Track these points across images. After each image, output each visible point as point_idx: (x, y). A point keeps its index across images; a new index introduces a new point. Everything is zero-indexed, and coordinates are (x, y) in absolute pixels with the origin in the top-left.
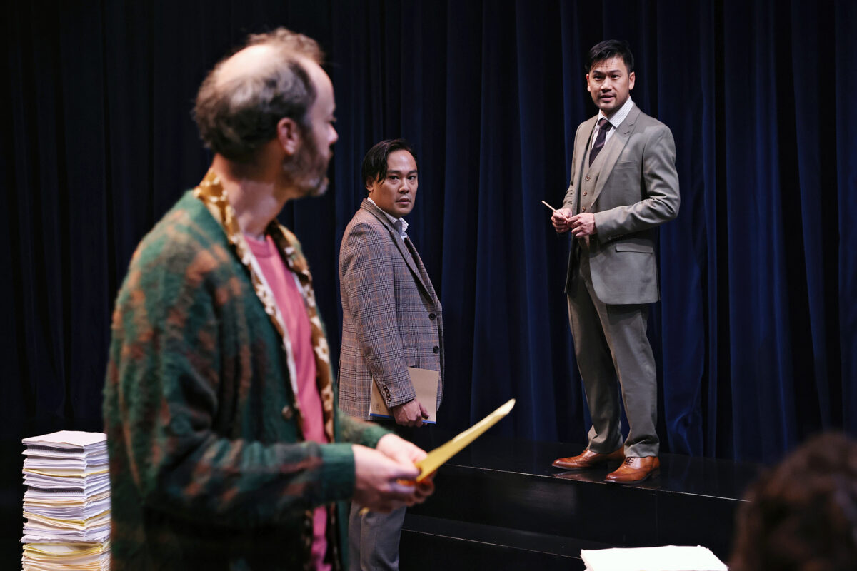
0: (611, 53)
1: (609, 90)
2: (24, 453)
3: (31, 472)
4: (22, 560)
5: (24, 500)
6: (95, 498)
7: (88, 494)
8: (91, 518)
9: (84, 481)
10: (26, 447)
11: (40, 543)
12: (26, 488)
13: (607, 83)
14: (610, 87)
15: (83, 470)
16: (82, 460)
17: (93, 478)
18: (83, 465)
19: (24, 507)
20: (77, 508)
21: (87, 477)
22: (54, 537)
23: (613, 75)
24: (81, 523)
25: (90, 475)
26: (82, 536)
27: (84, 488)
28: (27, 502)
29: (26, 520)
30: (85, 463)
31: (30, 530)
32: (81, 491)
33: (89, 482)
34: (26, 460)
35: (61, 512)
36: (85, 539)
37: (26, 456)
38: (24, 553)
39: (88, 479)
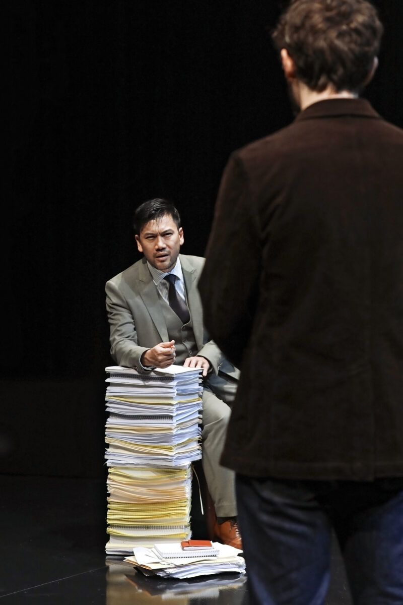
0: (159, 212)
1: (163, 249)
2: (107, 380)
3: (114, 399)
4: (107, 482)
5: (106, 426)
6: (182, 426)
7: (177, 421)
8: (178, 445)
9: (174, 408)
10: (109, 375)
11: (125, 467)
12: (109, 414)
13: (161, 243)
14: (164, 246)
15: (172, 398)
16: (172, 388)
17: (181, 405)
18: (173, 393)
19: (106, 433)
20: (166, 434)
21: (177, 404)
22: (140, 462)
23: (165, 234)
24: (170, 449)
25: (179, 403)
26: (170, 461)
27: (174, 415)
28: (109, 428)
29: (108, 446)
30: (175, 390)
31: (114, 455)
32: (171, 417)
33: (178, 410)
34: (108, 388)
35: (148, 438)
36: (173, 464)
37: (109, 384)
38: (109, 476)
39: (176, 406)
